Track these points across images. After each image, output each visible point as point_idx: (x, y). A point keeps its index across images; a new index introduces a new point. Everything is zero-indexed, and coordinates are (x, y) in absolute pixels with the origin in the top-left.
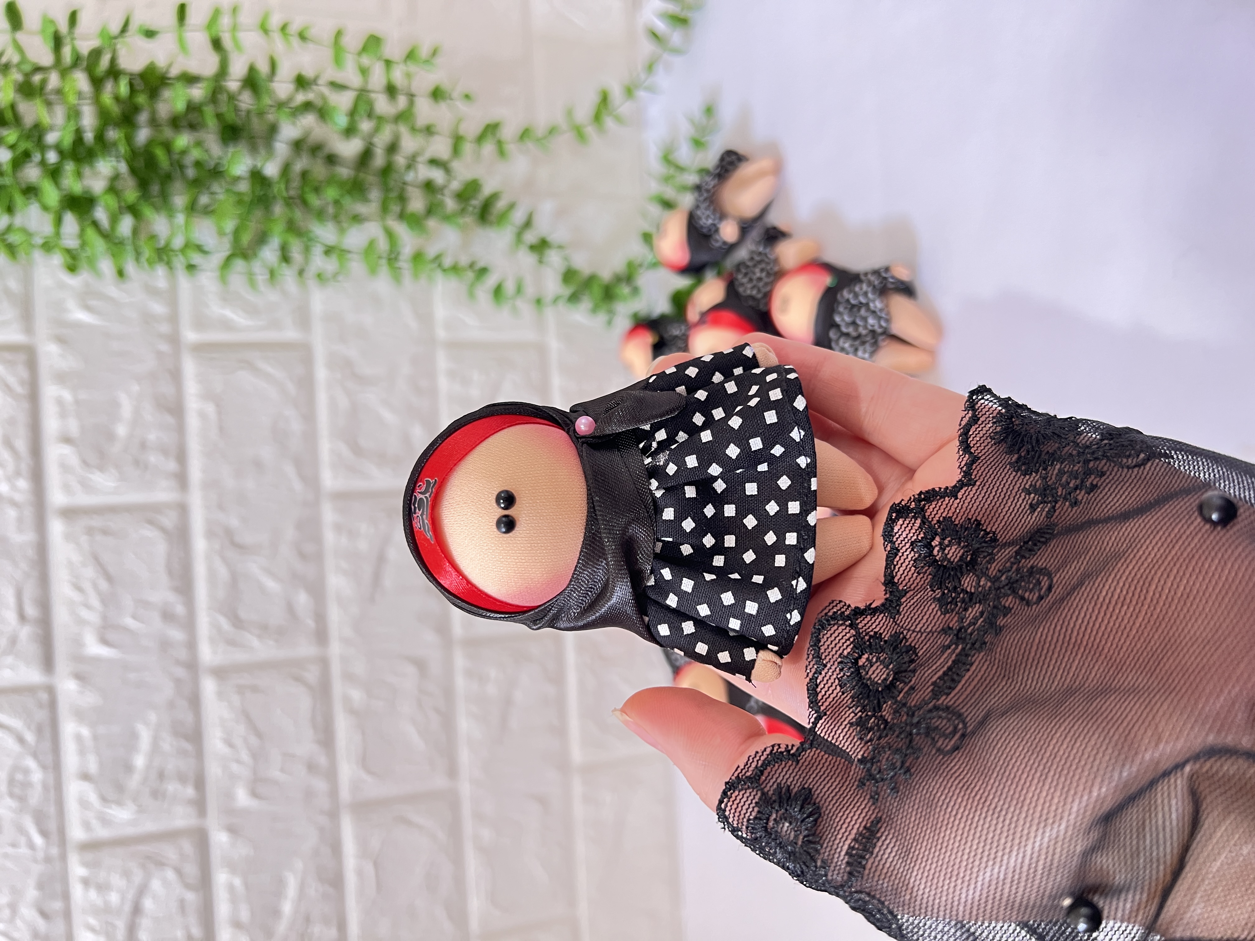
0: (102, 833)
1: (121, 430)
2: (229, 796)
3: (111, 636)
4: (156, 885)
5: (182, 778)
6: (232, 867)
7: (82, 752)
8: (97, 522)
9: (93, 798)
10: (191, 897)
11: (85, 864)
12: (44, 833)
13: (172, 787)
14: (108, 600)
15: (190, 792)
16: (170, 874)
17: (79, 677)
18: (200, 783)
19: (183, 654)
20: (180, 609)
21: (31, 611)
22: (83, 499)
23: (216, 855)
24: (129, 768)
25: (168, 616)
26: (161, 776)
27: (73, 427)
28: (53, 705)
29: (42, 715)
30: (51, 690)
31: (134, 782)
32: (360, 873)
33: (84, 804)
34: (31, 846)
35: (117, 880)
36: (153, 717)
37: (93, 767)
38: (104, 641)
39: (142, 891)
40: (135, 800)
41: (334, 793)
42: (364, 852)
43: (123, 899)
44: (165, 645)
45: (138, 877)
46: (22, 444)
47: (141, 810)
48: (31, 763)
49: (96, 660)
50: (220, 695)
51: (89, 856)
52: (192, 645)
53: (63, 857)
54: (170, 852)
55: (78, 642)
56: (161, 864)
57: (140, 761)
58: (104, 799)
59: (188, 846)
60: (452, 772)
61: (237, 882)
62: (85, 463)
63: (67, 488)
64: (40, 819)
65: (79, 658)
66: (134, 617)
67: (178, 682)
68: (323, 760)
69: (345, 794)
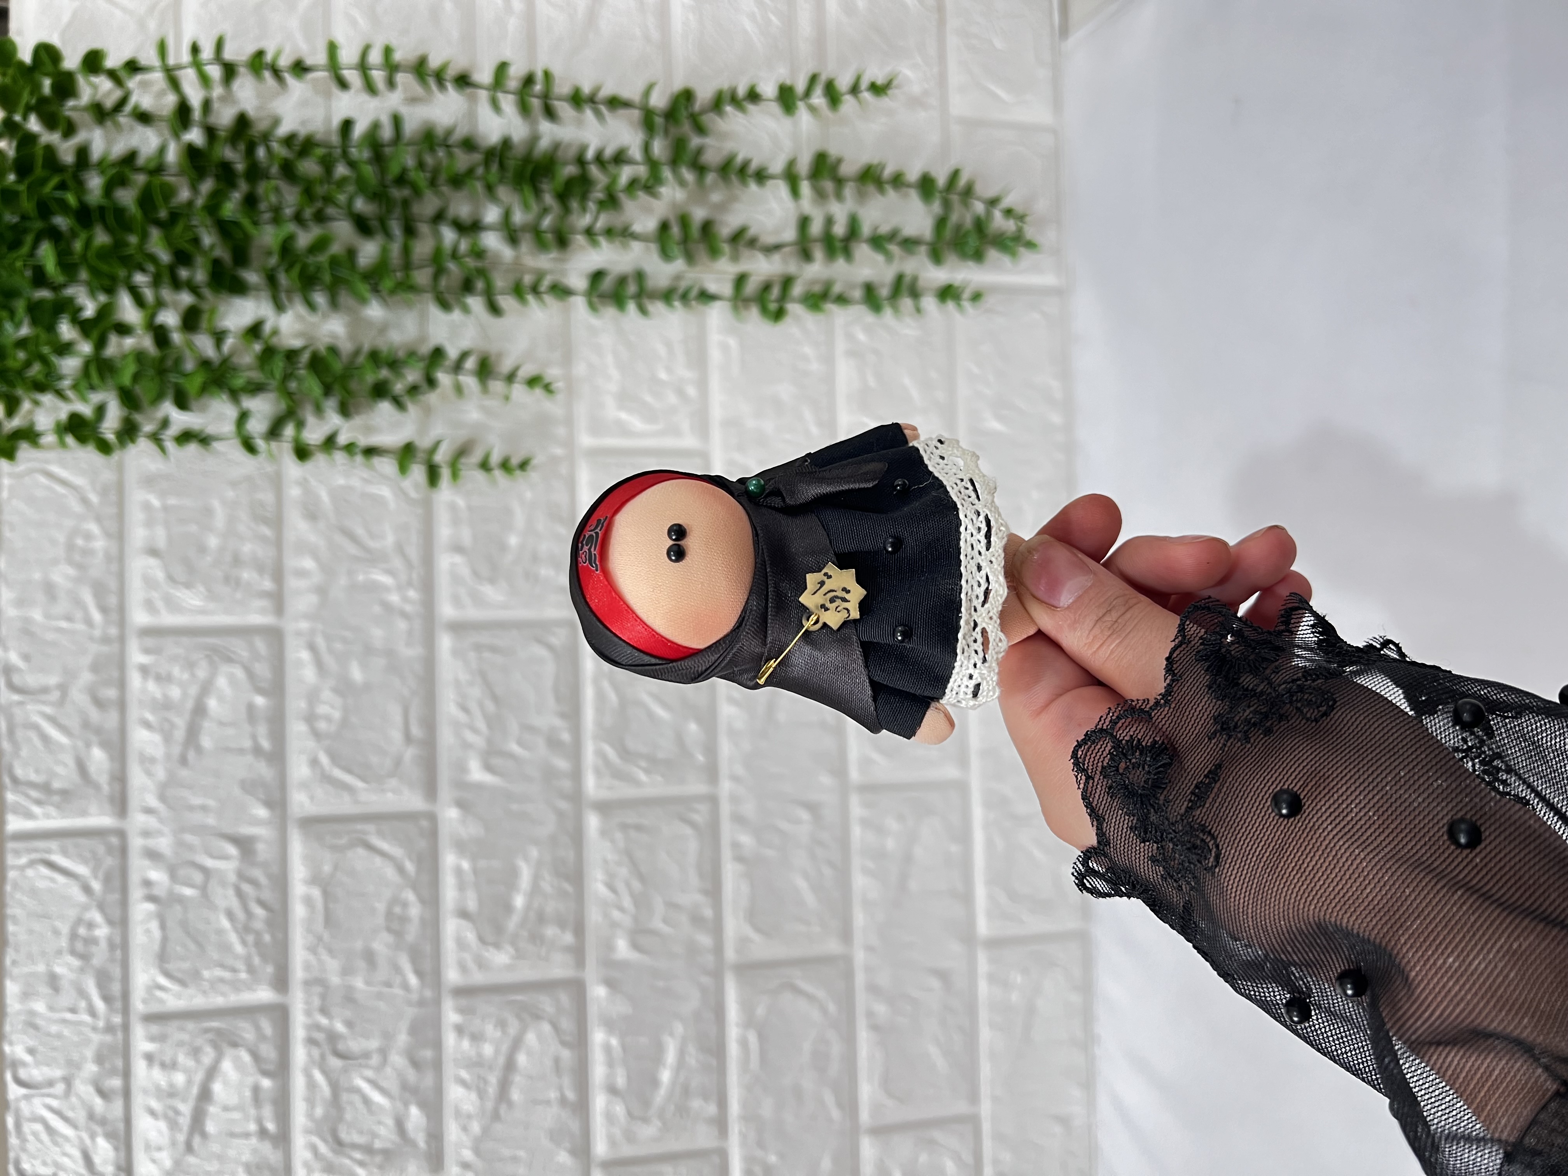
0: (479, 978)
1: (513, 541)
2: (609, 947)
3: (496, 761)
4: (531, 1038)
5: (562, 924)
6: (609, 1025)
7: (461, 887)
8: (484, 638)
9: (471, 936)
10: (566, 1054)
11: (461, 1011)
12: (419, 973)
13: (550, 931)
14: (495, 723)
15: (568, 938)
16: (546, 1027)
17: (461, 804)
18: (579, 930)
19: (567, 784)
20: (566, 737)
21: (416, 731)
22: (473, 613)
23: (593, 1011)
24: (508, 908)
25: (554, 743)
26: (541, 918)
27: (466, 536)
28: (433, 834)
29: (422, 844)
30: (432, 818)
31: (512, 923)
32: (744, 1043)
33: (461, 944)
34: (406, 986)
35: (490, 1030)
36: (534, 853)
37: (472, 905)
38: (488, 768)
39: (517, 1044)
40: (513, 943)
41: (718, 949)
42: (749, 1021)
43: (497, 1051)
44: (549, 774)
45: (513, 1028)
46: (414, 552)
47: (519, 955)
48: (410, 896)
49: (479, 787)
50: (604, 833)
51: (463, 1002)
52: (577, 775)
53: (437, 1002)
54: (546, 1004)
55: (461, 767)
56: (537, 1017)
57: (519, 901)
58: (482, 940)
59: (565, 998)
60: (846, 936)
61: (614, 1042)
62: (476, 574)
63: (456, 601)
64: (415, 956)
65: (461, 784)
66: (520, 743)
67: (560, 814)
68: (708, 913)
69: (730, 954)
